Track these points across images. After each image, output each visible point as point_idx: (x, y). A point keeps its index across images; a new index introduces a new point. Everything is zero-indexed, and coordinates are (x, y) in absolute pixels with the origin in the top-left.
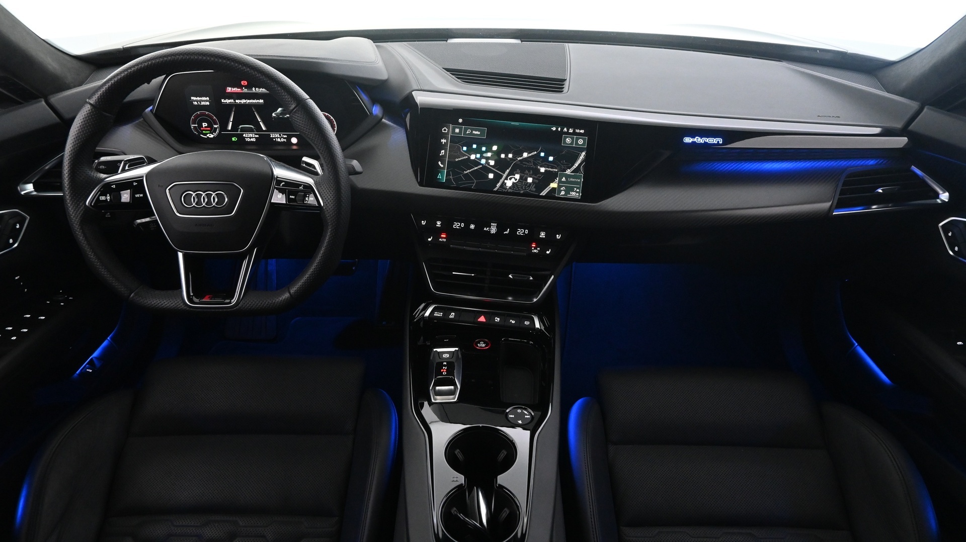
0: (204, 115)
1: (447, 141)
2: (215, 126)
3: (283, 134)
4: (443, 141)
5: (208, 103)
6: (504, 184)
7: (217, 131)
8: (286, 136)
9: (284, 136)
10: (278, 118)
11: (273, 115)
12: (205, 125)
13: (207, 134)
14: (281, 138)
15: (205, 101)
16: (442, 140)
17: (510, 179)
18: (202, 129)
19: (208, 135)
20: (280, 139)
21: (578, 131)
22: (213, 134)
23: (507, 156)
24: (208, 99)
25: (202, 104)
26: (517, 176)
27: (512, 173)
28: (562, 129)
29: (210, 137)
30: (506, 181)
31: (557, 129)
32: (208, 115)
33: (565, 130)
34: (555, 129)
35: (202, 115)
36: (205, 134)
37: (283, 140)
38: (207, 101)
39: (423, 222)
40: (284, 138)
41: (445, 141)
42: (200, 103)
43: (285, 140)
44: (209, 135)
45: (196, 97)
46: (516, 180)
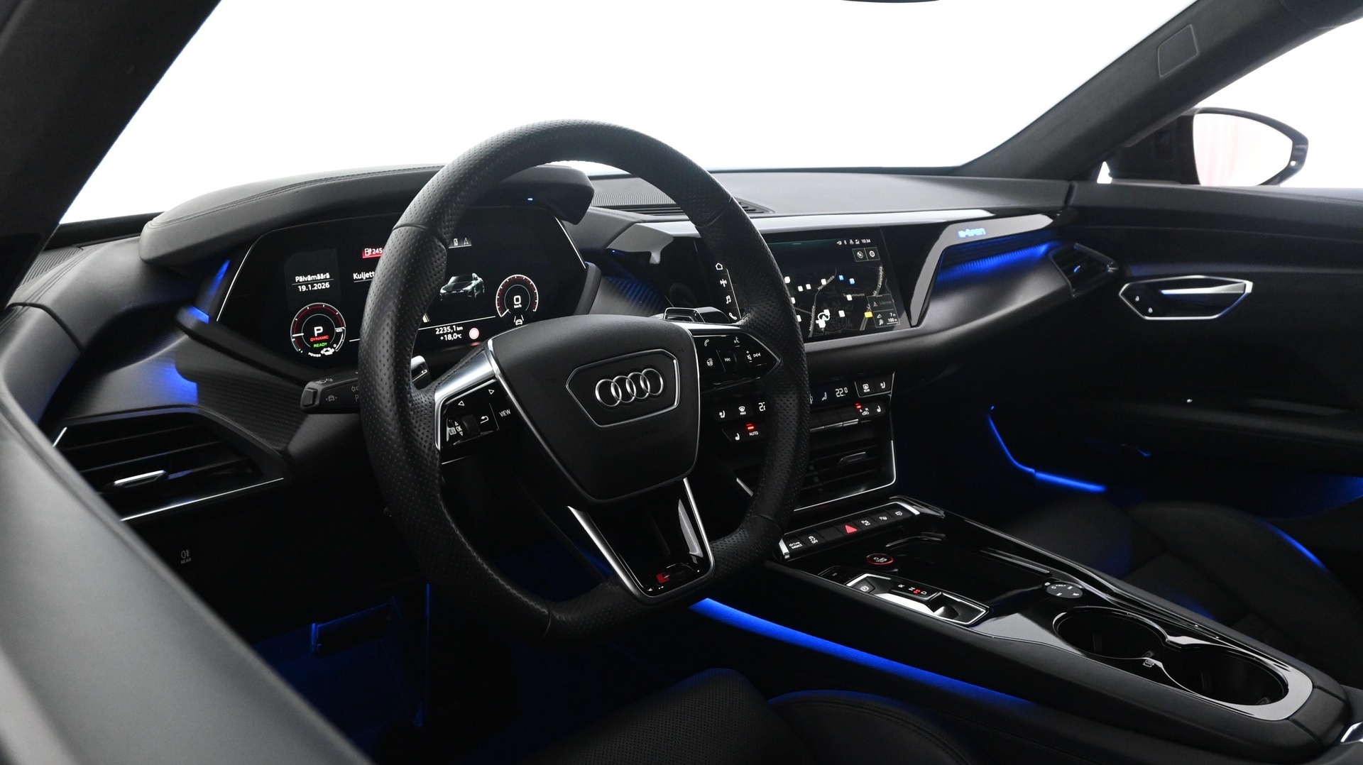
0: (319, 309)
1: (728, 281)
2: (339, 330)
3: (457, 326)
4: (723, 282)
5: (327, 285)
6: (816, 326)
7: (342, 340)
8: (461, 328)
9: (459, 329)
10: (449, 295)
11: (442, 291)
12: (318, 330)
13: (322, 348)
14: (454, 332)
15: (321, 281)
16: (721, 282)
17: (821, 317)
18: (312, 340)
19: (322, 352)
20: (452, 334)
21: (864, 241)
22: (332, 347)
23: (804, 287)
24: (328, 276)
25: (315, 288)
26: (827, 312)
27: (819, 310)
28: (848, 242)
29: (327, 354)
30: (817, 322)
31: (843, 243)
32: (327, 311)
33: (851, 242)
34: (841, 244)
35: (313, 310)
36: (318, 350)
37: (456, 336)
38: (325, 281)
39: (721, 414)
40: (458, 332)
41: (725, 282)
42: (313, 287)
43: (459, 336)
44: (325, 349)
45: (306, 276)
46: (827, 317)
